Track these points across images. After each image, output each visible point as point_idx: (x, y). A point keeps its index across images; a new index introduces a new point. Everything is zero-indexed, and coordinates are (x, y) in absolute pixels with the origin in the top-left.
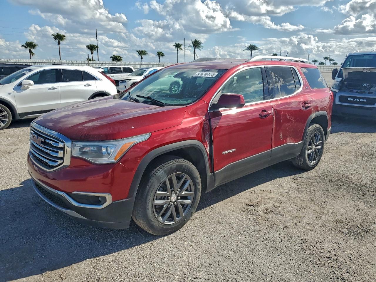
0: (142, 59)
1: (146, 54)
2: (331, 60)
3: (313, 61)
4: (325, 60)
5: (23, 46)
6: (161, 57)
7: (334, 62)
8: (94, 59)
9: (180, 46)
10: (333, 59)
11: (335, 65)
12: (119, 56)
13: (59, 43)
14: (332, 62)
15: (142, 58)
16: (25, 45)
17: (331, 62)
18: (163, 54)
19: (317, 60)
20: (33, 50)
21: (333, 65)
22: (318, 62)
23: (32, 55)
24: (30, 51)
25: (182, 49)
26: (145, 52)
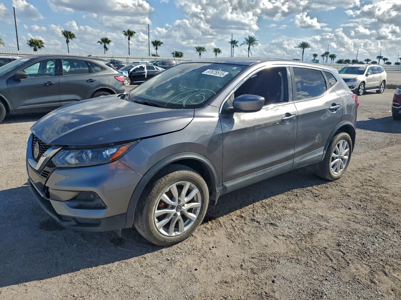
0: (201, 56)
1: (204, 50)
2: (385, 59)
3: (366, 60)
4: (378, 59)
5: (99, 42)
6: (218, 54)
7: (388, 61)
8: (158, 54)
9: (236, 43)
10: (387, 59)
11: (389, 65)
12: (181, 53)
13: (129, 39)
14: (386, 61)
15: (200, 54)
16: (101, 41)
17: (384, 62)
18: (220, 50)
19: (370, 59)
20: (107, 45)
21: (387, 65)
22: (371, 61)
23: (107, 50)
24: (105, 47)
25: (237, 46)
26: (204, 48)
